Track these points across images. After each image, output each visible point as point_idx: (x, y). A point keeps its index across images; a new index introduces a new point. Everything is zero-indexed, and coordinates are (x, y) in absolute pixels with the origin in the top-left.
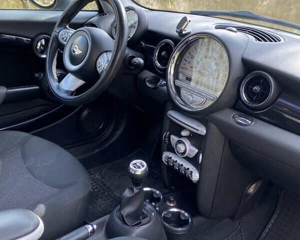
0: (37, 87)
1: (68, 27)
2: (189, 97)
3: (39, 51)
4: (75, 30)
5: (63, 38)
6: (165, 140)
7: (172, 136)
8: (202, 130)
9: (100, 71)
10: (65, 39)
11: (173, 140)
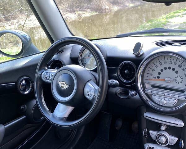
0: (24, 117)
1: (46, 68)
2: (162, 100)
3: (22, 89)
4: (57, 70)
5: (46, 78)
6: (145, 136)
7: (150, 132)
8: (181, 124)
9: (90, 98)
10: (48, 78)
11: (153, 134)
